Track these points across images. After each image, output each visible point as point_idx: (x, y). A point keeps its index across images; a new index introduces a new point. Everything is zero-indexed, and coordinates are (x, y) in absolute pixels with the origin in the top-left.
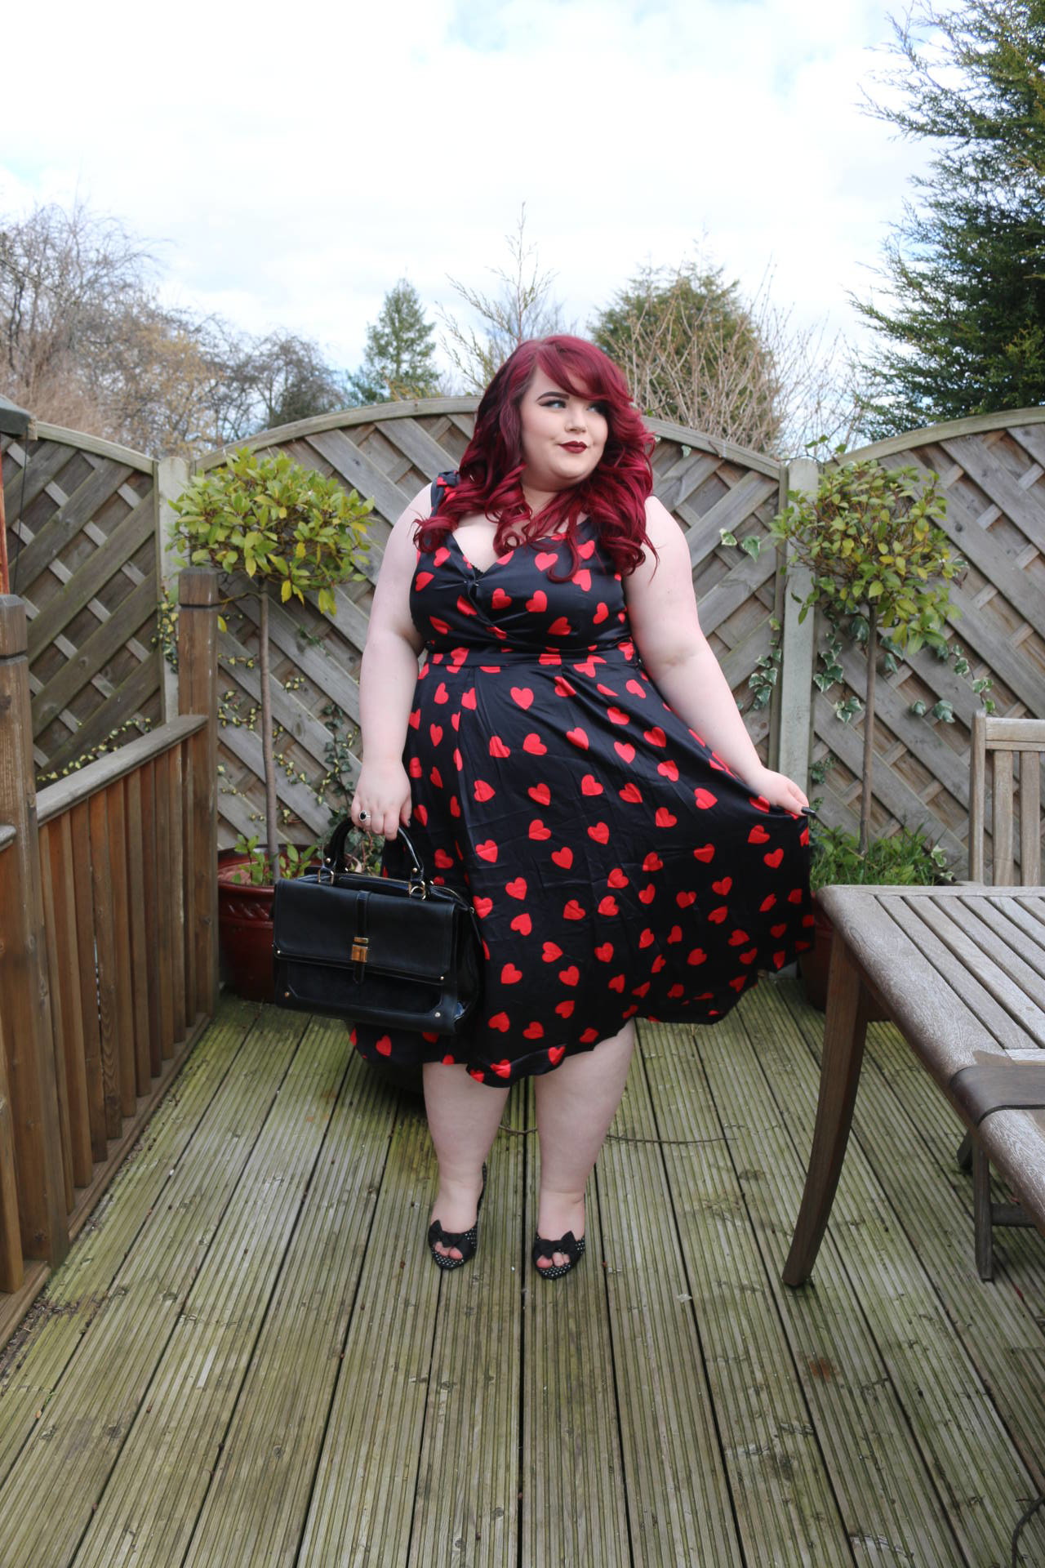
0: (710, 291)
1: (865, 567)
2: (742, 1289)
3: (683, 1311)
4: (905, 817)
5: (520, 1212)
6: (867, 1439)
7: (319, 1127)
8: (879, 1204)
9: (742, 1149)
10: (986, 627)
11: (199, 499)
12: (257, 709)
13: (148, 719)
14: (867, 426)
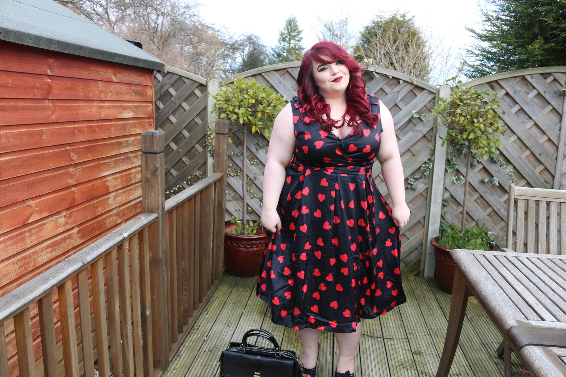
0: (404, 19)
1: (468, 127)
4: (478, 220)
5: (331, 362)
7: (258, 325)
8: (466, 368)
9: (414, 343)
10: (513, 150)
11: (224, 95)
12: (240, 171)
13: (201, 173)
14: (468, 73)
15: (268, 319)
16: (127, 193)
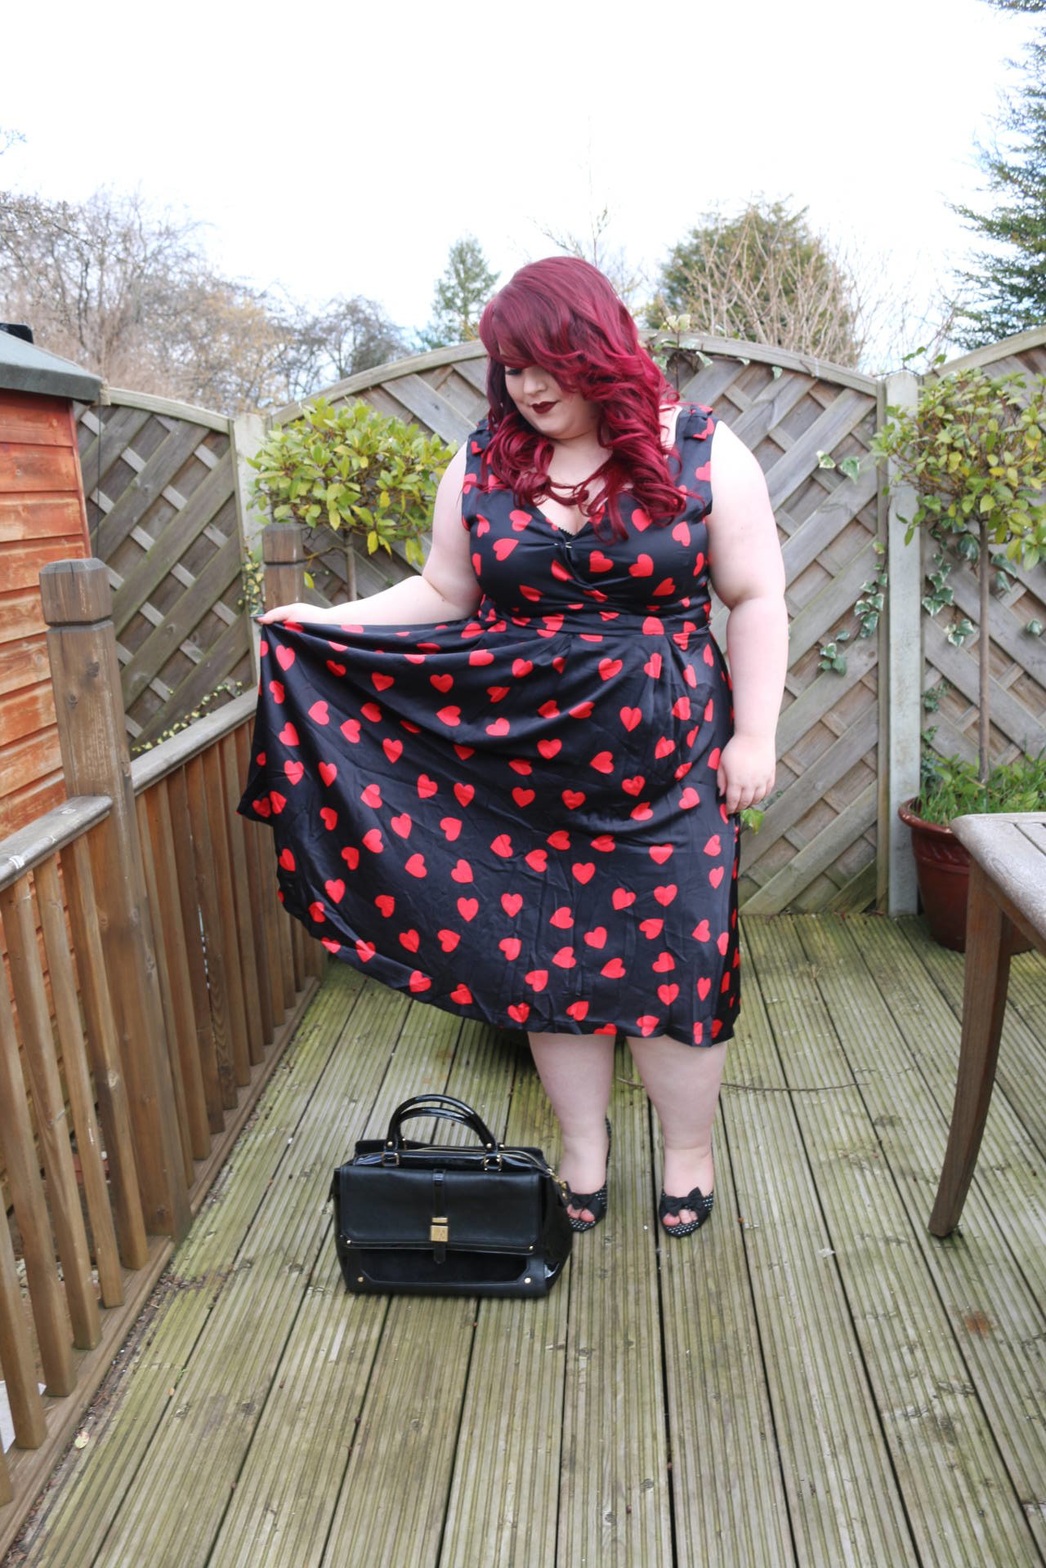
0: (781, 218)
1: (974, 481)
2: (887, 1241)
3: (827, 1266)
4: (1024, 742)
5: (648, 1169)
6: (1032, 1398)
7: (437, 1088)
8: (1024, 1147)
9: (875, 1094)
11: (277, 454)
13: (239, 682)
14: (963, 335)
15: (462, 1071)
16: (29, 757)
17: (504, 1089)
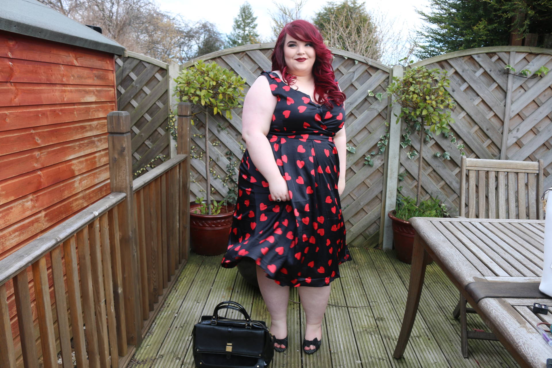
0: (355, 6)
1: (420, 104)
2: (379, 359)
3: (359, 366)
4: (432, 193)
5: (299, 331)
7: (227, 299)
8: (426, 330)
9: (376, 310)
10: (462, 126)
11: (185, 78)
12: (203, 153)
13: (164, 156)
14: (419, 53)
15: (236, 294)
16: (92, 177)
17: (250, 301)
